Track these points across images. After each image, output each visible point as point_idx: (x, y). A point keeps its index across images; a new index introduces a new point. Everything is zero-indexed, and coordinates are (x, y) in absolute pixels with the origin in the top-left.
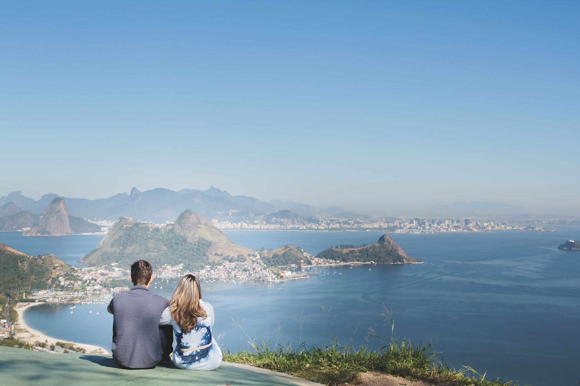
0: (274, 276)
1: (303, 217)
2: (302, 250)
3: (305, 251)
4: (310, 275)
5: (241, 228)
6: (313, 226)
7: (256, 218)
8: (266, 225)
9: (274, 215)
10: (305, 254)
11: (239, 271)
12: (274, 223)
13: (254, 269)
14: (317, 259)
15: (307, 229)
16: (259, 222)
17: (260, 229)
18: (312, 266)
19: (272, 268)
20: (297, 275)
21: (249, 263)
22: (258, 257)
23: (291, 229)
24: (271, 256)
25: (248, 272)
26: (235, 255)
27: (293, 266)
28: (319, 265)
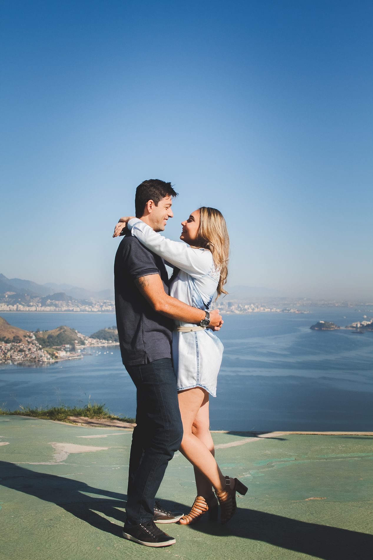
0: (49, 356)
1: (77, 300)
2: (76, 331)
3: (79, 332)
4: (84, 355)
5: (17, 310)
6: (87, 308)
7: (32, 300)
8: (41, 307)
9: (49, 297)
10: (79, 335)
11: (15, 351)
12: (49, 306)
13: (29, 349)
14: (90, 340)
15: (81, 311)
16: (35, 304)
17: (36, 311)
18: (85, 346)
19: (47, 349)
20: (71, 355)
21: (25, 344)
22: (34, 338)
23: (65, 311)
24: (46, 337)
25: (23, 353)
26: (11, 336)
27: (68, 346)
28: (92, 346)
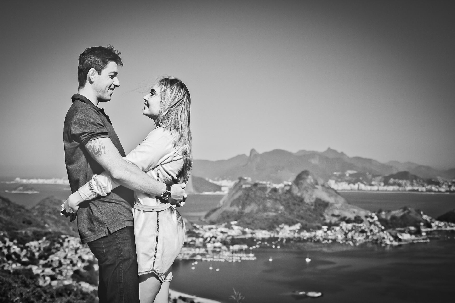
0: (392, 239)
1: (422, 179)
2: (422, 213)
3: (424, 214)
4: (430, 239)
5: (358, 189)
6: (434, 188)
7: (373, 179)
8: (384, 186)
9: (392, 176)
10: (425, 217)
11: (356, 232)
12: (394, 184)
13: (371, 231)
14: (437, 223)
15: (427, 191)
16: (376, 183)
17: (378, 190)
18: (432, 229)
19: (390, 231)
20: (416, 238)
21: (367, 225)
22: (376, 218)
23: (410, 191)
24: (389, 218)
25: (365, 234)
26: (352, 216)
27: (412, 228)
28: (439, 229)
